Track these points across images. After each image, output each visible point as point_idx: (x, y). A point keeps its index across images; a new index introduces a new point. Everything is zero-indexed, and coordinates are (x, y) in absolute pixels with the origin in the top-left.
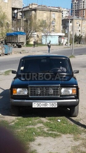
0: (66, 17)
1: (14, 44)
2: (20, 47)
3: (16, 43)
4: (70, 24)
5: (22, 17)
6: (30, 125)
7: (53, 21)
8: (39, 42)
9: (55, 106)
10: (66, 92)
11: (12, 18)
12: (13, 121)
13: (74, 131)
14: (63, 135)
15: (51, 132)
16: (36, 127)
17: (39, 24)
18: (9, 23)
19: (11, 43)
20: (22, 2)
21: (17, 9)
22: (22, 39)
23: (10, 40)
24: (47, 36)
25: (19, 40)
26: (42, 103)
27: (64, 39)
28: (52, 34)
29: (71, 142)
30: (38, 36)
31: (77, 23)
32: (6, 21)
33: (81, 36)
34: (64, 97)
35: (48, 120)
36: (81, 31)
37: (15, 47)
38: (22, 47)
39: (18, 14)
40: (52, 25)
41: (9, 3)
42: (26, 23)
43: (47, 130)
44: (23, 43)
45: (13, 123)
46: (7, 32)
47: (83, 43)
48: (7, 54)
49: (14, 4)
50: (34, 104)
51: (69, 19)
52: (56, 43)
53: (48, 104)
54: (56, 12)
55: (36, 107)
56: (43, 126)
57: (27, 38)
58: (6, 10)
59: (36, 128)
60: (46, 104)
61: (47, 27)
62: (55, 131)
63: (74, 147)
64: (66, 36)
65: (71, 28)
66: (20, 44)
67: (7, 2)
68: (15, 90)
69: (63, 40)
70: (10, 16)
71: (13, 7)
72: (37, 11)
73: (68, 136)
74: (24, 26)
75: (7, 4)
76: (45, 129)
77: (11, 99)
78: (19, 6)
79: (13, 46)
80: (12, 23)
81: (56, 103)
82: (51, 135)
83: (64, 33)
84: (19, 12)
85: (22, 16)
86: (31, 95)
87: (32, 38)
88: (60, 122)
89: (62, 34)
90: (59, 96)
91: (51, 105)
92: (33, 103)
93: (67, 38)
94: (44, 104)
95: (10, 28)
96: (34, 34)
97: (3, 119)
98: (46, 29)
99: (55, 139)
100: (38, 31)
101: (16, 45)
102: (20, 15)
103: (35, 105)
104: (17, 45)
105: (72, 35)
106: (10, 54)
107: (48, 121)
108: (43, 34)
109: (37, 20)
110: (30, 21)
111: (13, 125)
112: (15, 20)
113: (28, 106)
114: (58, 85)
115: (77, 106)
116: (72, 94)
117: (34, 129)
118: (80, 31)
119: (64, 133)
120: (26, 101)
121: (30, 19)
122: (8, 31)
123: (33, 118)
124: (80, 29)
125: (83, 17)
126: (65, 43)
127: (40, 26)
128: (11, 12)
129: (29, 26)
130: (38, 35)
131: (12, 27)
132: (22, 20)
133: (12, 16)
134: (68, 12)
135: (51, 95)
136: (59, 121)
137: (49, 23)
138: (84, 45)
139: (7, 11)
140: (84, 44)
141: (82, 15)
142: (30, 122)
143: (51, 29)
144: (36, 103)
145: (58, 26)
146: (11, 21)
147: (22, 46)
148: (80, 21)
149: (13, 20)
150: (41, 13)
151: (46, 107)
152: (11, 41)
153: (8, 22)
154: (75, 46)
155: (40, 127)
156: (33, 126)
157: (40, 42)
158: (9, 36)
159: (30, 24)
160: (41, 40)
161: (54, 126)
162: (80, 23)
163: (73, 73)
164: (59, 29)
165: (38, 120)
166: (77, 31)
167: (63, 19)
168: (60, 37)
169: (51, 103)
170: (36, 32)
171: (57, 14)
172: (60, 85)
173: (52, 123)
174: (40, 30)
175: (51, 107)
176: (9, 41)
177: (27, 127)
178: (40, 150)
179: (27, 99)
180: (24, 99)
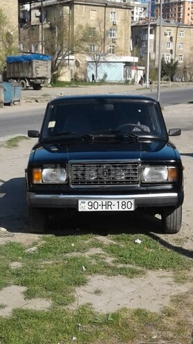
0: (141, 19)
1: (23, 81)
2: (37, 87)
3: (29, 79)
4: (151, 37)
5: (41, 21)
6: (73, 251)
7: (111, 30)
8: (81, 77)
9: (129, 207)
10: (154, 177)
11: (19, 22)
12: (35, 244)
13: (175, 263)
14: (150, 272)
15: (121, 266)
16: (87, 255)
17: (81, 36)
18: (12, 33)
19: (16, 79)
21: (30, 1)
22: (42, 69)
23: (14, 73)
24: (99, 64)
25: (36, 71)
26: (100, 202)
27: (137, 69)
28: (110, 59)
29: (169, 287)
30: (77, 64)
31: (166, 35)
32: (5, 29)
33: (174, 62)
34: (149, 188)
35: (114, 240)
36: (174, 51)
37: (27, 89)
38: (42, 88)
39: (32, 12)
40: (109, 38)
42: (50, 33)
43: (113, 262)
44: (45, 78)
45: (34, 249)
46: (8, 56)
47: (180, 80)
48: (8, 104)
50: (82, 202)
51: (147, 26)
52: (118, 80)
53: (114, 202)
54: (118, 9)
55: (87, 210)
56: (103, 253)
57: (54, 68)
58: (4, 5)
59: (87, 257)
60: (110, 204)
61: (99, 43)
62: (131, 264)
63: (177, 296)
64: (142, 63)
65: (153, 45)
66: (39, 81)
68: (38, 172)
69: (133, 72)
70: (13, 17)
72: (75, 6)
73: (161, 274)
74: (45, 41)
76: (109, 260)
77: (28, 193)
79: (23, 86)
80: (19, 33)
81: (133, 201)
82: (122, 272)
83: (137, 56)
84: (35, 8)
85: (40, 17)
86: (75, 183)
87: (64, 68)
88: (140, 245)
89: (132, 57)
90: (139, 185)
91: (120, 205)
92: (80, 202)
93: (144, 68)
94: (104, 204)
95: (16, 44)
96: (69, 59)
97: (12, 240)
98: (96, 48)
99: (132, 280)
100: (77, 52)
101: (28, 85)
102: (36, 17)
103: (84, 206)
104: (31, 84)
105: (154, 61)
106: (15, 103)
107: (114, 243)
108: (89, 59)
109: (75, 27)
110: (59, 28)
111: (34, 252)
112: (26, 28)
113: (68, 209)
114: (136, 160)
115: (180, 208)
116: (168, 179)
117: (84, 259)
118: (171, 51)
119: (152, 267)
120: (62, 196)
121: (60, 23)
122: (9, 51)
123: (79, 237)
124: (172, 47)
125: (179, 20)
126: (139, 79)
127: (83, 40)
128: (17, 9)
129: (58, 39)
130: (77, 61)
131: (20, 43)
132: (40, 26)
133: (19, 18)
134: (145, 9)
135: (121, 182)
136: (139, 241)
137: (102, 34)
138: (181, 83)
139: (6, 7)
140: (182, 81)
141: (177, 15)
142: (73, 245)
143: (108, 48)
144: (87, 201)
145: (123, 41)
146: (17, 28)
147: (41, 85)
148: (173, 30)
149: (20, 26)
150: (84, 9)
151: (110, 209)
152: (16, 75)
153: (9, 31)
154: (163, 85)
155: (97, 254)
156: (79, 254)
157: (83, 77)
158: (12, 62)
159: (61, 36)
160: (85, 73)
161: (127, 253)
162: (173, 35)
163: (167, 135)
164: (125, 48)
165: (91, 239)
166: (166, 51)
167: (133, 24)
168: (128, 64)
169: (121, 201)
170: (72, 54)
171: (120, 12)
172: (139, 160)
173: (123, 246)
174: (83, 48)
175: (121, 209)
176: (12, 76)
177: (67, 255)
178: (100, 304)
179: (65, 193)
180: (59, 193)
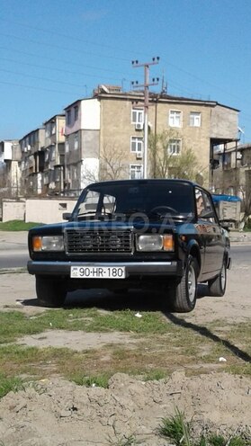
5: (242, 164)
9: (120, 274)
11: (211, 163)
18: (202, 174)
20: (237, 123)
21: (225, 141)
22: (230, 211)
25: (223, 213)
26: (91, 269)
32: (195, 169)
34: (143, 256)
41: (203, 127)
49: (215, 131)
50: (74, 269)
53: (105, 269)
55: (79, 277)
60: (101, 271)
67: (199, 125)
68: (39, 240)
71: (214, 136)
75: (198, 131)
78: (228, 133)
80: (212, 175)
81: (123, 269)
85: (242, 160)
86: (71, 251)
90: (132, 254)
91: (111, 272)
92: (72, 268)
94: (95, 270)
102: (237, 159)
103: (77, 272)
114: (129, 227)
116: (163, 248)
131: (211, 185)
132: (241, 169)
133: (211, 159)
135: (114, 250)
139: (197, 147)
144: (79, 268)
146: (208, 169)
151: (101, 277)
153: (199, 172)
169: (111, 269)
172: (133, 227)
175: (112, 277)
179: (60, 260)
180: (55, 260)
